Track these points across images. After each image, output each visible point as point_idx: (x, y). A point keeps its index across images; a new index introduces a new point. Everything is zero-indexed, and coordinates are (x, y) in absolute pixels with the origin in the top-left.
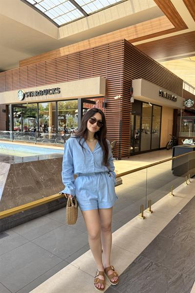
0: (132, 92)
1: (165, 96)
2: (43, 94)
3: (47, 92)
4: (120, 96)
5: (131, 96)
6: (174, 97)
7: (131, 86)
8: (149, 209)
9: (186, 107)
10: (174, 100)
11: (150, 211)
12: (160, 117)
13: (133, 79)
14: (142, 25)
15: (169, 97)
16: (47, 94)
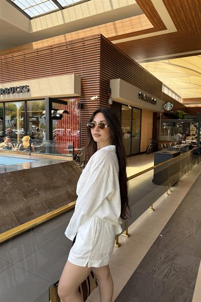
0: (110, 93)
1: (145, 98)
2: (9, 93)
3: (13, 90)
4: (97, 97)
5: (109, 97)
6: (153, 100)
7: (109, 86)
8: (125, 232)
9: (165, 110)
10: (154, 103)
12: (140, 120)
13: (111, 79)
14: (122, 22)
15: (148, 100)
16: (14, 92)
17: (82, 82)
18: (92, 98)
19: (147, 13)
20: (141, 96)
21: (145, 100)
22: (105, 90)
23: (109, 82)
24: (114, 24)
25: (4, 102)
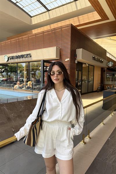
2: (20, 58)
3: (22, 56)
4: (69, 59)
8: (88, 136)
12: (93, 72)
13: (77, 49)
14: (83, 17)
15: (98, 61)
16: (23, 57)
17: (60, 51)
18: (66, 60)
19: (97, 11)
20: (94, 58)
21: (97, 61)
22: (73, 55)
23: (76, 51)
24: (78, 18)
25: (17, 63)
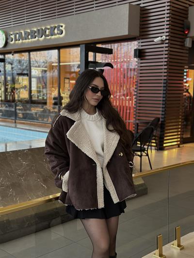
0: (188, 28)
3: (42, 32)
4: (164, 38)
5: (186, 36)
7: (187, 18)
8: (175, 242)
11: (179, 246)
16: (42, 36)
18: (157, 40)
22: (180, 26)
23: (187, 11)
